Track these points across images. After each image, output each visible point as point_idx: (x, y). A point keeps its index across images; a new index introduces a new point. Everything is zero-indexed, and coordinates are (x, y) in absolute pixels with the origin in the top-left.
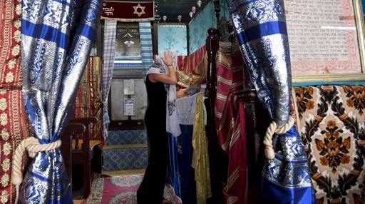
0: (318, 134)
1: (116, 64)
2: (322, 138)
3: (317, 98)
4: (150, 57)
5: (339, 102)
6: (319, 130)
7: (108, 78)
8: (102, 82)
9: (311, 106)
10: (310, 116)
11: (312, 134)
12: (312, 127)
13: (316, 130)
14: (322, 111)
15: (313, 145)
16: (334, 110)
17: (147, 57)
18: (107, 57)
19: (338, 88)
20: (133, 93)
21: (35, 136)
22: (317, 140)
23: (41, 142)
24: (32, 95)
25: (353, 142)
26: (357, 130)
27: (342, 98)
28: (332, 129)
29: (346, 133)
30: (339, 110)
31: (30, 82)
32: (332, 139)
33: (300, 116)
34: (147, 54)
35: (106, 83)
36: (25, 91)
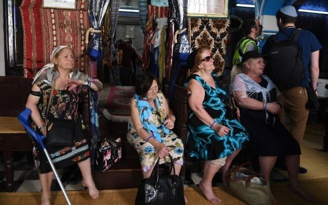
0: (199, 37)
1: (120, 12)
2: (201, 39)
3: (200, 23)
4: (145, 7)
5: (209, 25)
6: (200, 36)
7: (115, 19)
8: (111, 22)
9: (197, 26)
10: (196, 30)
11: (196, 37)
12: (196, 34)
13: (198, 35)
14: (202, 28)
15: (196, 41)
16: (206, 28)
17: (143, 6)
18: (115, 4)
19: (210, 20)
20: (133, 37)
21: (93, 27)
22: (198, 40)
23: (95, 29)
24: (92, 13)
25: (213, 42)
26: (216, 37)
27: (211, 24)
28: (205, 36)
29: (211, 37)
30: (209, 29)
31: (91, 8)
32: (205, 40)
33: (192, 29)
34: (142, 4)
35: (113, 23)
36: (89, 11)
